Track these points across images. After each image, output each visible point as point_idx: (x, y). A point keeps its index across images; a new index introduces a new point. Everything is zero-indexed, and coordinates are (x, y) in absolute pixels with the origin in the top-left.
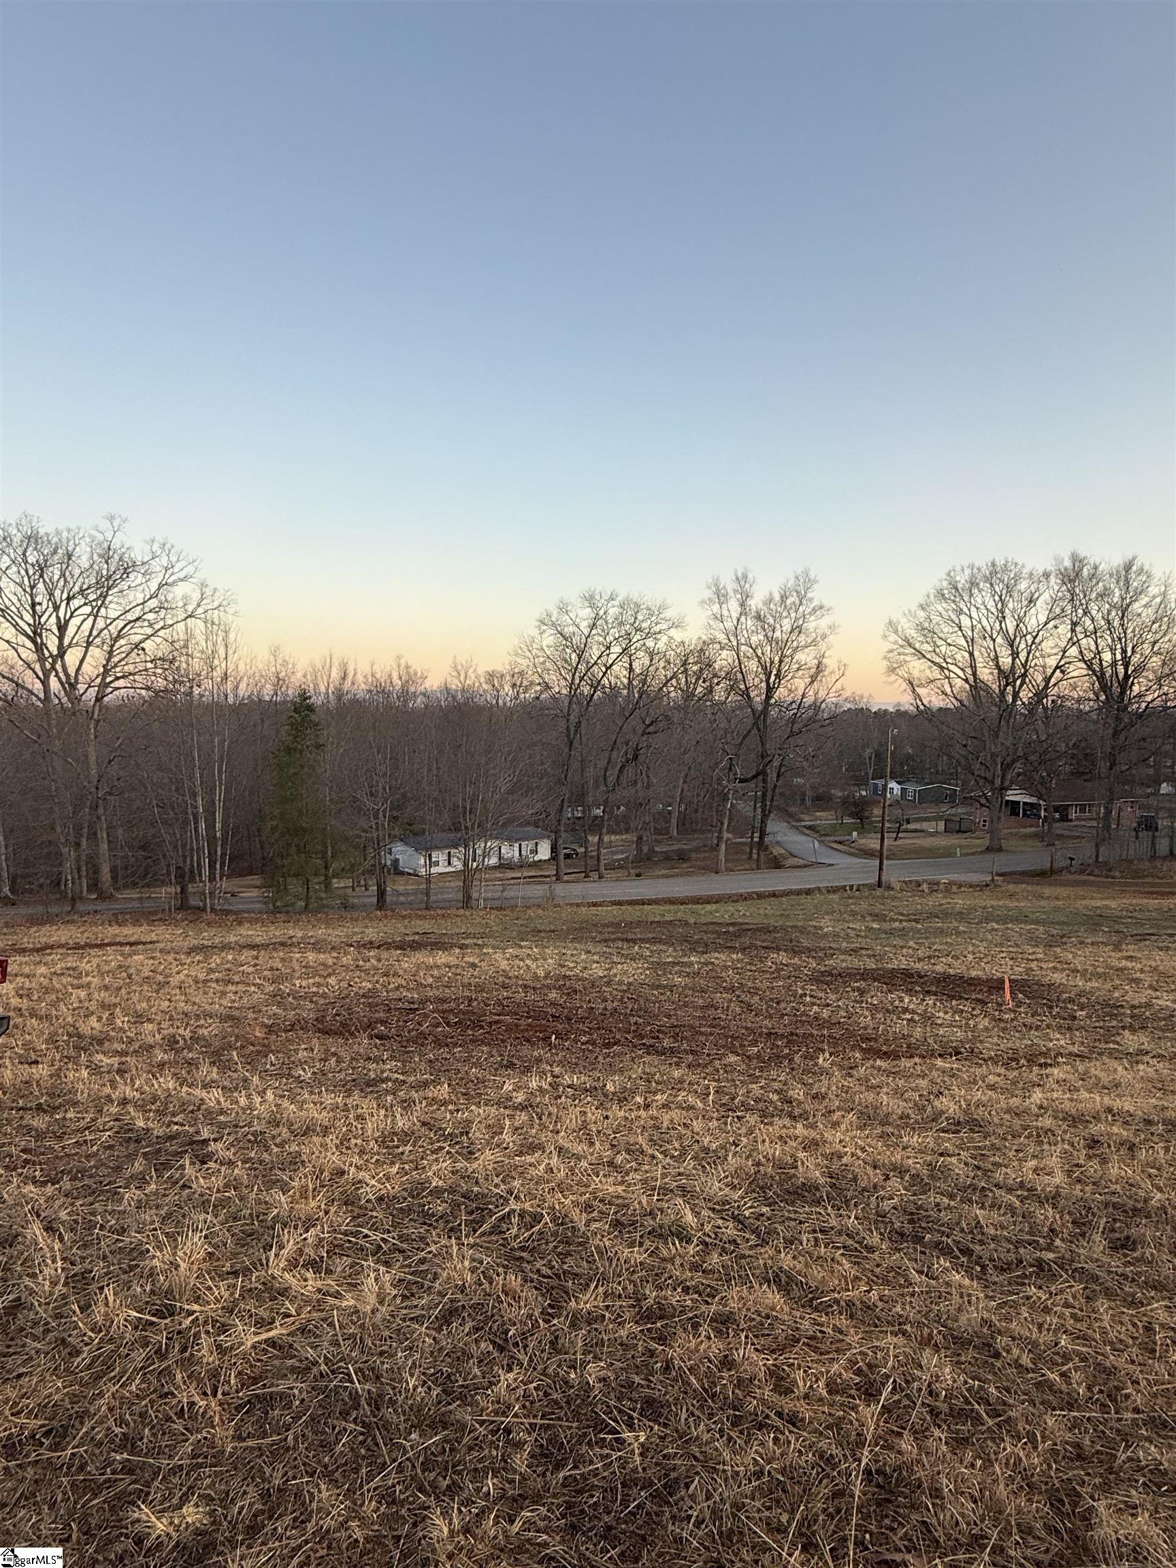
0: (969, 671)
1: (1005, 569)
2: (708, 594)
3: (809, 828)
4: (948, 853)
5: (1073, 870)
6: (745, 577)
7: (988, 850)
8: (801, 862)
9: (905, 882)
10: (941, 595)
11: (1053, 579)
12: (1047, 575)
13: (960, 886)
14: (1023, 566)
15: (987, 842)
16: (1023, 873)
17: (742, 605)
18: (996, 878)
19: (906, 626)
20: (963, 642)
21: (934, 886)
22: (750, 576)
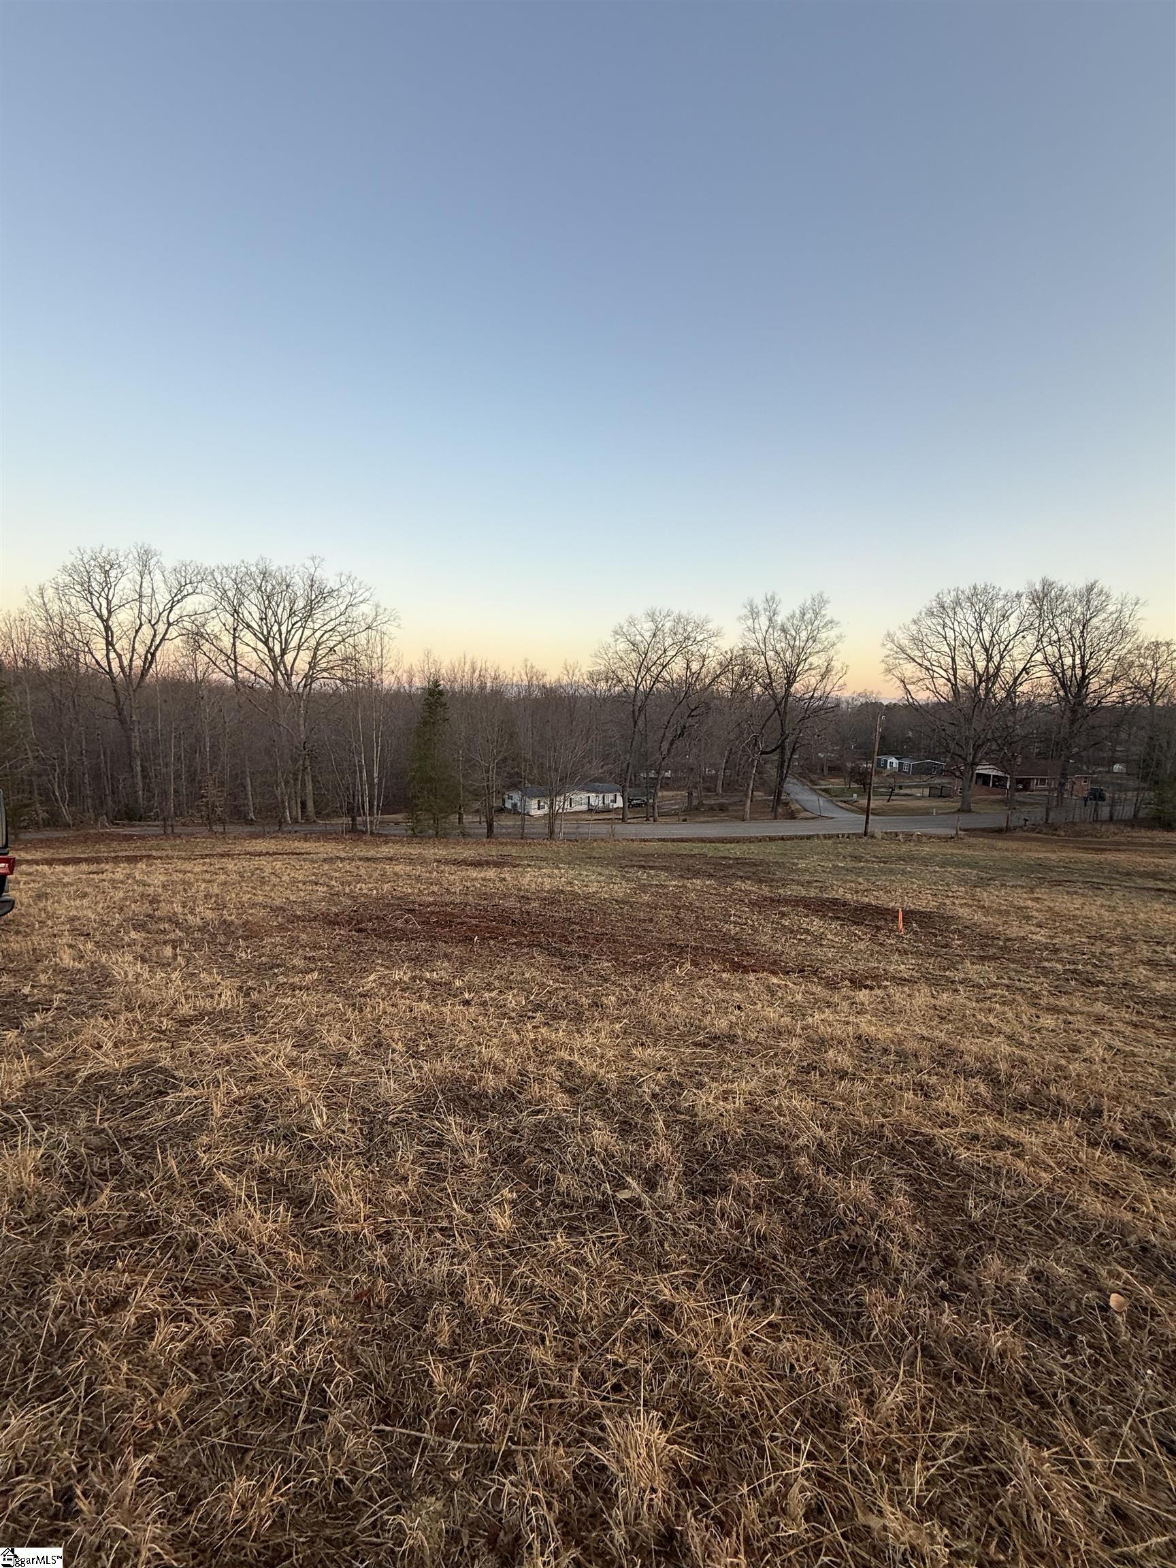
0: (951, 671)
1: (985, 591)
2: (746, 611)
3: (824, 790)
4: (926, 812)
5: (1025, 828)
6: (773, 598)
7: (959, 811)
8: (810, 815)
9: (886, 833)
10: (931, 614)
11: (1024, 598)
12: (1019, 596)
13: (930, 837)
14: (1000, 589)
15: (958, 805)
16: (984, 830)
17: (770, 620)
18: (960, 832)
19: (901, 636)
20: (947, 649)
21: (908, 837)
22: (777, 598)
